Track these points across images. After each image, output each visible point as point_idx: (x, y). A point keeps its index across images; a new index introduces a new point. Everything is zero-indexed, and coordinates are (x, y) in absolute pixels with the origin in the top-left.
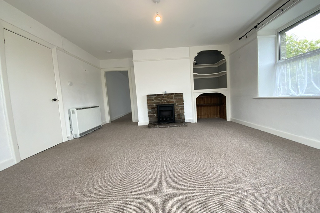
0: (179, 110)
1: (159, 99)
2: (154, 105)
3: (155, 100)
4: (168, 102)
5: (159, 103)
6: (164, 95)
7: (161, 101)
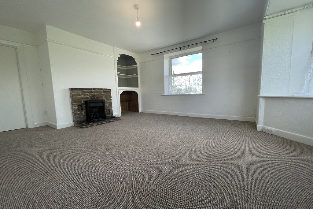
0: (107, 106)
1: (87, 95)
2: (81, 102)
3: (82, 95)
4: (97, 98)
5: (87, 98)
6: (92, 90)
7: (89, 96)
